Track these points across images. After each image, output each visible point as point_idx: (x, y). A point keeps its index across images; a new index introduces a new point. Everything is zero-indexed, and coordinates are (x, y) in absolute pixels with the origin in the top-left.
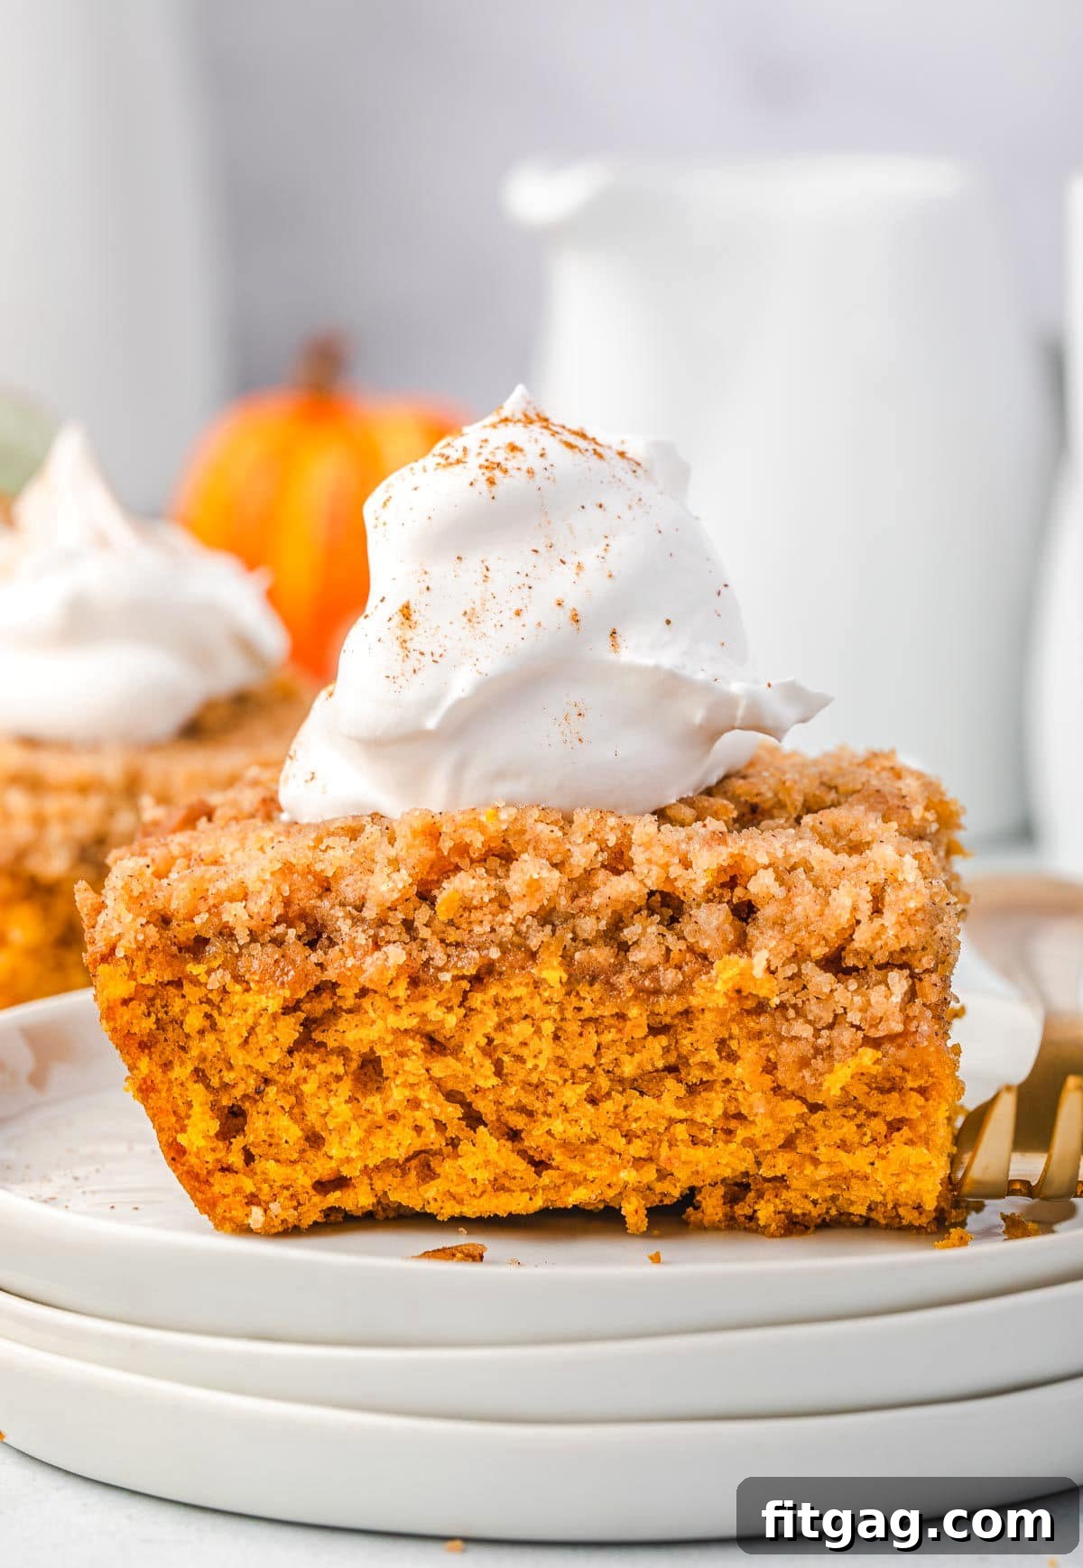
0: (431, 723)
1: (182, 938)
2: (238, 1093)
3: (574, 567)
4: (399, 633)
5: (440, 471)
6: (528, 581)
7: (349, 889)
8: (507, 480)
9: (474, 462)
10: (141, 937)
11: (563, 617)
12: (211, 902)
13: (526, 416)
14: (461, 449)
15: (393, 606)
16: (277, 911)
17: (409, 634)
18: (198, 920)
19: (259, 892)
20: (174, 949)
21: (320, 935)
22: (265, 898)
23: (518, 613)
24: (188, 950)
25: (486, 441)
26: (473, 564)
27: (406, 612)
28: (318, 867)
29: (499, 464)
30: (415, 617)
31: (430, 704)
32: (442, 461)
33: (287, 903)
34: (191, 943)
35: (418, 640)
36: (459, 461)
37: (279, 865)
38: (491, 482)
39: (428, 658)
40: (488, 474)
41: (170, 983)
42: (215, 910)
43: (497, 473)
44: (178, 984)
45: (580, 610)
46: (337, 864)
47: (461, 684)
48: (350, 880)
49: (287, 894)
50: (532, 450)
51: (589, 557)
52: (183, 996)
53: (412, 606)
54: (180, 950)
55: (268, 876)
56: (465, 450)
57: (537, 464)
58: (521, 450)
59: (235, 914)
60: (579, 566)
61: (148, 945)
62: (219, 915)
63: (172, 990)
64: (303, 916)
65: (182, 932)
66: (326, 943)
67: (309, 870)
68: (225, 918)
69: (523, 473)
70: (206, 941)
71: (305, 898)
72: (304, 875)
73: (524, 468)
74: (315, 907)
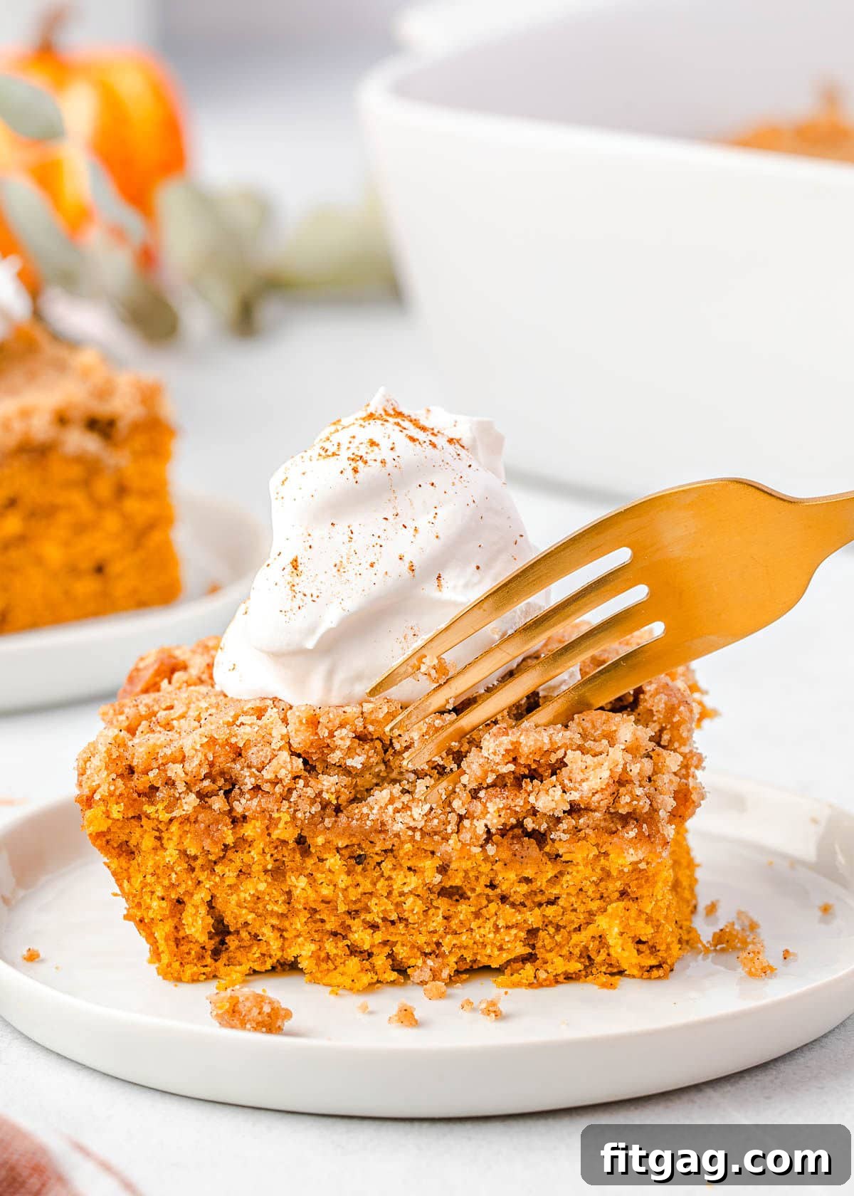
0: (310, 644)
1: (141, 788)
2: (181, 890)
3: (412, 531)
4: (290, 579)
5: (322, 461)
6: (380, 542)
7: (254, 756)
8: (367, 469)
9: (345, 454)
10: (112, 788)
11: (404, 567)
12: (160, 761)
13: (385, 411)
14: (336, 444)
15: (286, 560)
16: (204, 771)
17: (297, 580)
18: (151, 774)
19: (193, 757)
20: (135, 795)
21: (234, 786)
22: (196, 762)
23: (372, 565)
24: (145, 795)
25: (354, 437)
26: (342, 528)
27: (295, 564)
28: (233, 740)
29: (361, 457)
30: (300, 568)
31: (312, 630)
32: (323, 453)
33: (211, 765)
34: (147, 791)
35: (304, 584)
36: (334, 454)
37: (205, 740)
38: (355, 471)
39: (309, 599)
40: (354, 464)
41: (133, 817)
42: (162, 767)
43: (360, 464)
44: (139, 818)
45: (415, 563)
46: (246, 737)
47: (331, 618)
48: (254, 749)
49: (212, 759)
50: (385, 444)
51: (422, 523)
52: (142, 826)
53: (299, 560)
54: (139, 795)
55: (198, 747)
56: (339, 444)
57: (388, 456)
58: (378, 445)
59: (175, 771)
60: (416, 530)
61: (118, 793)
62: (165, 771)
63: (134, 822)
64: (222, 773)
65: (140, 782)
66: (238, 791)
67: (227, 742)
68: (169, 774)
69: (378, 463)
70: (157, 789)
71: (223, 762)
72: (223, 746)
73: (379, 460)
74: (231, 768)
